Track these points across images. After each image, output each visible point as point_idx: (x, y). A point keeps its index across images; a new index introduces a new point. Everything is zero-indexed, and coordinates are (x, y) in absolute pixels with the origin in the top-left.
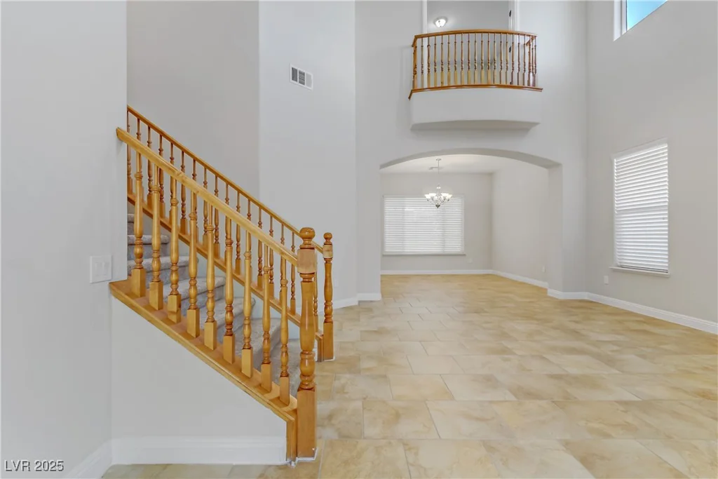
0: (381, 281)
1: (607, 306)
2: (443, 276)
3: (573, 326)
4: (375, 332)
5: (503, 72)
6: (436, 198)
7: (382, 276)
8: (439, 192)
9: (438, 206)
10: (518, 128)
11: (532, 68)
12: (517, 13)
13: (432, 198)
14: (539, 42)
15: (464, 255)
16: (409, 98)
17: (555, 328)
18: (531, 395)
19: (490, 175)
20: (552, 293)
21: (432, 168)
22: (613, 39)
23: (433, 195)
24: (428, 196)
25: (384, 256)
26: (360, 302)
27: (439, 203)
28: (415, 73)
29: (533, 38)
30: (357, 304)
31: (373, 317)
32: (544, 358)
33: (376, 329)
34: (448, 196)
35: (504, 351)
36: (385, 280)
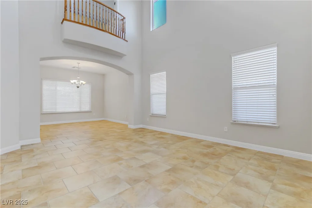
0: (41, 129)
1: (148, 129)
2: (80, 123)
3: (141, 140)
4: (36, 167)
5: (113, 28)
6: (77, 83)
7: (41, 126)
8: (79, 80)
9: (78, 87)
10: (118, 55)
11: (123, 31)
12: (118, 4)
13: (75, 83)
14: (126, 20)
15: (91, 112)
16: (62, 23)
17: (135, 142)
18: (136, 181)
19: (103, 75)
20: (130, 126)
21: (74, 67)
22: (150, 30)
23: (76, 81)
24: (72, 81)
25: (41, 114)
26: (22, 146)
27: (79, 86)
28: (66, 10)
29: (124, 18)
30: (19, 148)
31: (34, 156)
32: (135, 158)
33: (37, 165)
34: (84, 82)
35: (119, 159)
36: (43, 128)
